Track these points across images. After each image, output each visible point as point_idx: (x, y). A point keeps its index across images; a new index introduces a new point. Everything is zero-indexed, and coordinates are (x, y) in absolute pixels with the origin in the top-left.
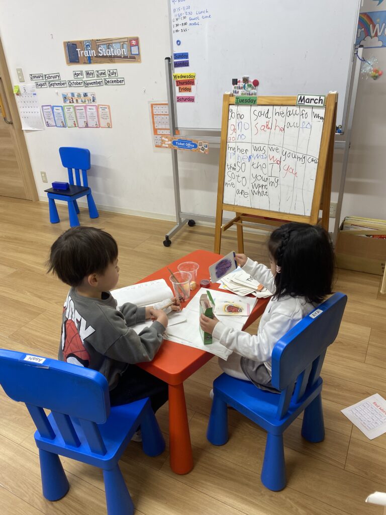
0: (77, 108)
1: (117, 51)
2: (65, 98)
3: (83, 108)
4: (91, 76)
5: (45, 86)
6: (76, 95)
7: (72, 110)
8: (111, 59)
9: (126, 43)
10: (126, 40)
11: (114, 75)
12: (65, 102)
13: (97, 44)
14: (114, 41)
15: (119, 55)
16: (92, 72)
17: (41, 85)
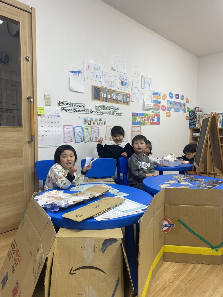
0: (93, 128)
1: (120, 98)
2: (85, 121)
3: (97, 128)
4: (105, 109)
5: (70, 111)
6: (94, 119)
7: (89, 129)
8: (117, 101)
9: (125, 95)
10: (125, 94)
11: (117, 110)
12: (85, 124)
13: (112, 92)
14: (120, 93)
15: (121, 100)
16: (107, 107)
17: (67, 110)
